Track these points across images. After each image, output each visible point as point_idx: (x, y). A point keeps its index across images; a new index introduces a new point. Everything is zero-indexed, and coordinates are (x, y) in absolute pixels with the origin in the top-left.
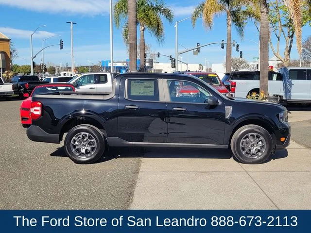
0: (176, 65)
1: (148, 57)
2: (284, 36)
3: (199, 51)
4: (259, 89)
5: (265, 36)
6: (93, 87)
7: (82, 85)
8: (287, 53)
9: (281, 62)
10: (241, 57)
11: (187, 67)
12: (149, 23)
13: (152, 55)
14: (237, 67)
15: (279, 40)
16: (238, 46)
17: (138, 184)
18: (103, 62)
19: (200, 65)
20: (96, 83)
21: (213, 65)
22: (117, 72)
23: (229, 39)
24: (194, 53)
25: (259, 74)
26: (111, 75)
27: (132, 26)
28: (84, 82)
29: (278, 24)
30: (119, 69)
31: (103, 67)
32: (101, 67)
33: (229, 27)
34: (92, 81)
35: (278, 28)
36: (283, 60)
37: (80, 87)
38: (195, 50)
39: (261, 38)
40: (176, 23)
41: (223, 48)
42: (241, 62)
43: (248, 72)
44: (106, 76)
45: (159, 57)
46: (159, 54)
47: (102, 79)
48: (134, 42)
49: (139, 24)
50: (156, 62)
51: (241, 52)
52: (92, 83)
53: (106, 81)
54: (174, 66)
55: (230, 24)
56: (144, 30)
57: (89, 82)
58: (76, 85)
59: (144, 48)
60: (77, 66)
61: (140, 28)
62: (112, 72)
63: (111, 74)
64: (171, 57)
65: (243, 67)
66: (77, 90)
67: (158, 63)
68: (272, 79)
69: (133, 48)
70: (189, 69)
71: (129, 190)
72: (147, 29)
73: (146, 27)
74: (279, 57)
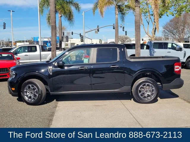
0: (84, 40)
1: (66, 34)
2: (152, 21)
3: (99, 31)
4: (135, 55)
5: (138, 21)
6: (27, 54)
7: (19, 54)
8: (153, 32)
9: (150, 38)
10: (126, 35)
11: (92, 41)
12: (64, 12)
13: (68, 33)
14: (124, 41)
15: (148, 24)
16: (123, 28)
17: (56, 114)
18: (34, 38)
19: (100, 40)
20: (29, 51)
21: (108, 40)
22: (44, 44)
23: (117, 23)
24: (96, 32)
25: (135, 46)
26: (40, 47)
27: (53, 14)
28: (20, 51)
29: (148, 14)
30: (45, 42)
31: (35, 41)
32: (33, 42)
33: (117, 15)
34: (26, 51)
35: (148, 16)
36: (151, 37)
37: (18, 55)
38: (96, 30)
39: (136, 22)
40: (84, 12)
41: (114, 29)
42: (126, 38)
43: (129, 44)
44: (36, 47)
45: (72, 34)
46: (72, 33)
47: (33, 49)
48: (54, 24)
49: (58, 13)
50: (71, 38)
51: (126, 32)
52: (26, 52)
53: (36, 50)
54: (82, 41)
55: (117, 14)
56: (61, 17)
57: (24, 52)
58: (15, 53)
59: (61, 28)
60: (16, 41)
61: (58, 15)
62: (40, 44)
63: (39, 45)
64: (80, 34)
65: (128, 41)
66: (15, 56)
67: (72, 38)
68: (143, 49)
69: (54, 28)
70: (93, 43)
71: (50, 118)
72: (63, 16)
73: (62, 15)
74: (149, 35)
